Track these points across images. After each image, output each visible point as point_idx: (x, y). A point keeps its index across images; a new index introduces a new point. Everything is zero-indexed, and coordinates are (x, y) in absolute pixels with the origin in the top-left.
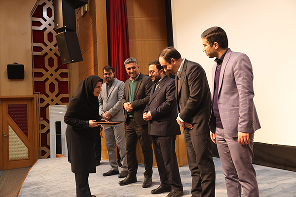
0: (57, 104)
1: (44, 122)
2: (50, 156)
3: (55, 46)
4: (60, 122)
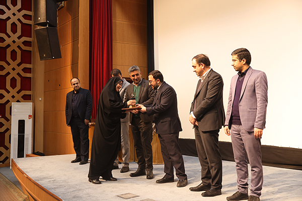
0: (18, 101)
1: (3, 121)
2: (7, 158)
3: (19, 38)
4: (24, 121)
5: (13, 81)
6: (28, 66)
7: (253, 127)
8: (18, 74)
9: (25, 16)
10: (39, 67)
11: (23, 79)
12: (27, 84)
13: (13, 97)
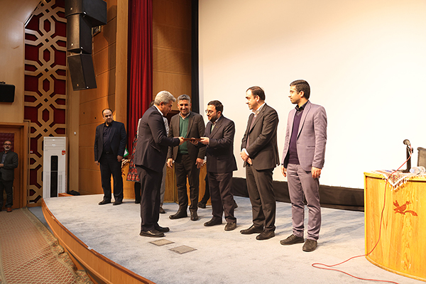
0: (51, 135)
1: (34, 156)
2: (40, 197)
3: (52, 66)
4: (57, 157)
5: (46, 113)
6: (62, 97)
7: (311, 166)
8: (51, 106)
9: (59, 43)
10: (74, 98)
11: (57, 111)
12: (60, 116)
13: (46, 130)
